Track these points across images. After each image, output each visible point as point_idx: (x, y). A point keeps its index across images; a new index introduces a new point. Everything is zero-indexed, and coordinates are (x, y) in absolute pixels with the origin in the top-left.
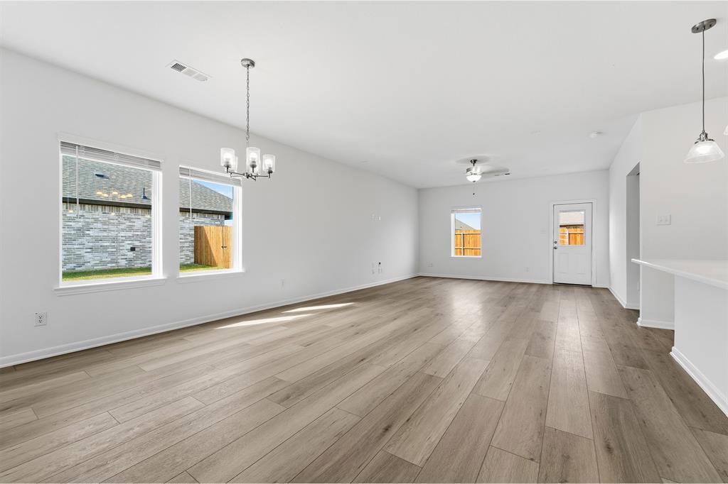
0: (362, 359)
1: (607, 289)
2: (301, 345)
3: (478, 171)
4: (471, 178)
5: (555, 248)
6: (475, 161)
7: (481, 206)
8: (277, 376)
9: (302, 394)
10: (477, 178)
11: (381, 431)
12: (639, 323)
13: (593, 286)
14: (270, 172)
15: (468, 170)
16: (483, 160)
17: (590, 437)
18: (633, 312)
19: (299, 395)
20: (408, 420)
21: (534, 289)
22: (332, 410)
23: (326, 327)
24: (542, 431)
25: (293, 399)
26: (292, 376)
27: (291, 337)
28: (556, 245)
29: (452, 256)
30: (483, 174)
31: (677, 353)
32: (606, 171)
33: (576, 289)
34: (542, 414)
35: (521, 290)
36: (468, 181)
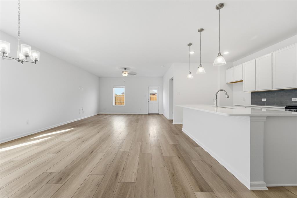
0: (92, 152)
1: (162, 114)
2: (54, 153)
3: (127, 73)
4: (124, 75)
5: (149, 102)
6: (125, 69)
7: (125, 86)
8: (47, 171)
9: (69, 175)
10: (126, 75)
11: (115, 176)
12: (173, 123)
13: (159, 114)
14: (36, 61)
15: (123, 72)
16: (128, 69)
17: (175, 156)
18: (171, 121)
19: (67, 176)
20: (123, 169)
21: (143, 116)
22: (89, 176)
23: (64, 142)
24: (163, 158)
25: (64, 179)
26: (57, 168)
27: (44, 151)
28: (149, 101)
29: (114, 105)
30: (128, 74)
31: (184, 130)
32: (162, 77)
33: (155, 115)
34: (161, 153)
35: (140, 117)
36: (123, 76)
